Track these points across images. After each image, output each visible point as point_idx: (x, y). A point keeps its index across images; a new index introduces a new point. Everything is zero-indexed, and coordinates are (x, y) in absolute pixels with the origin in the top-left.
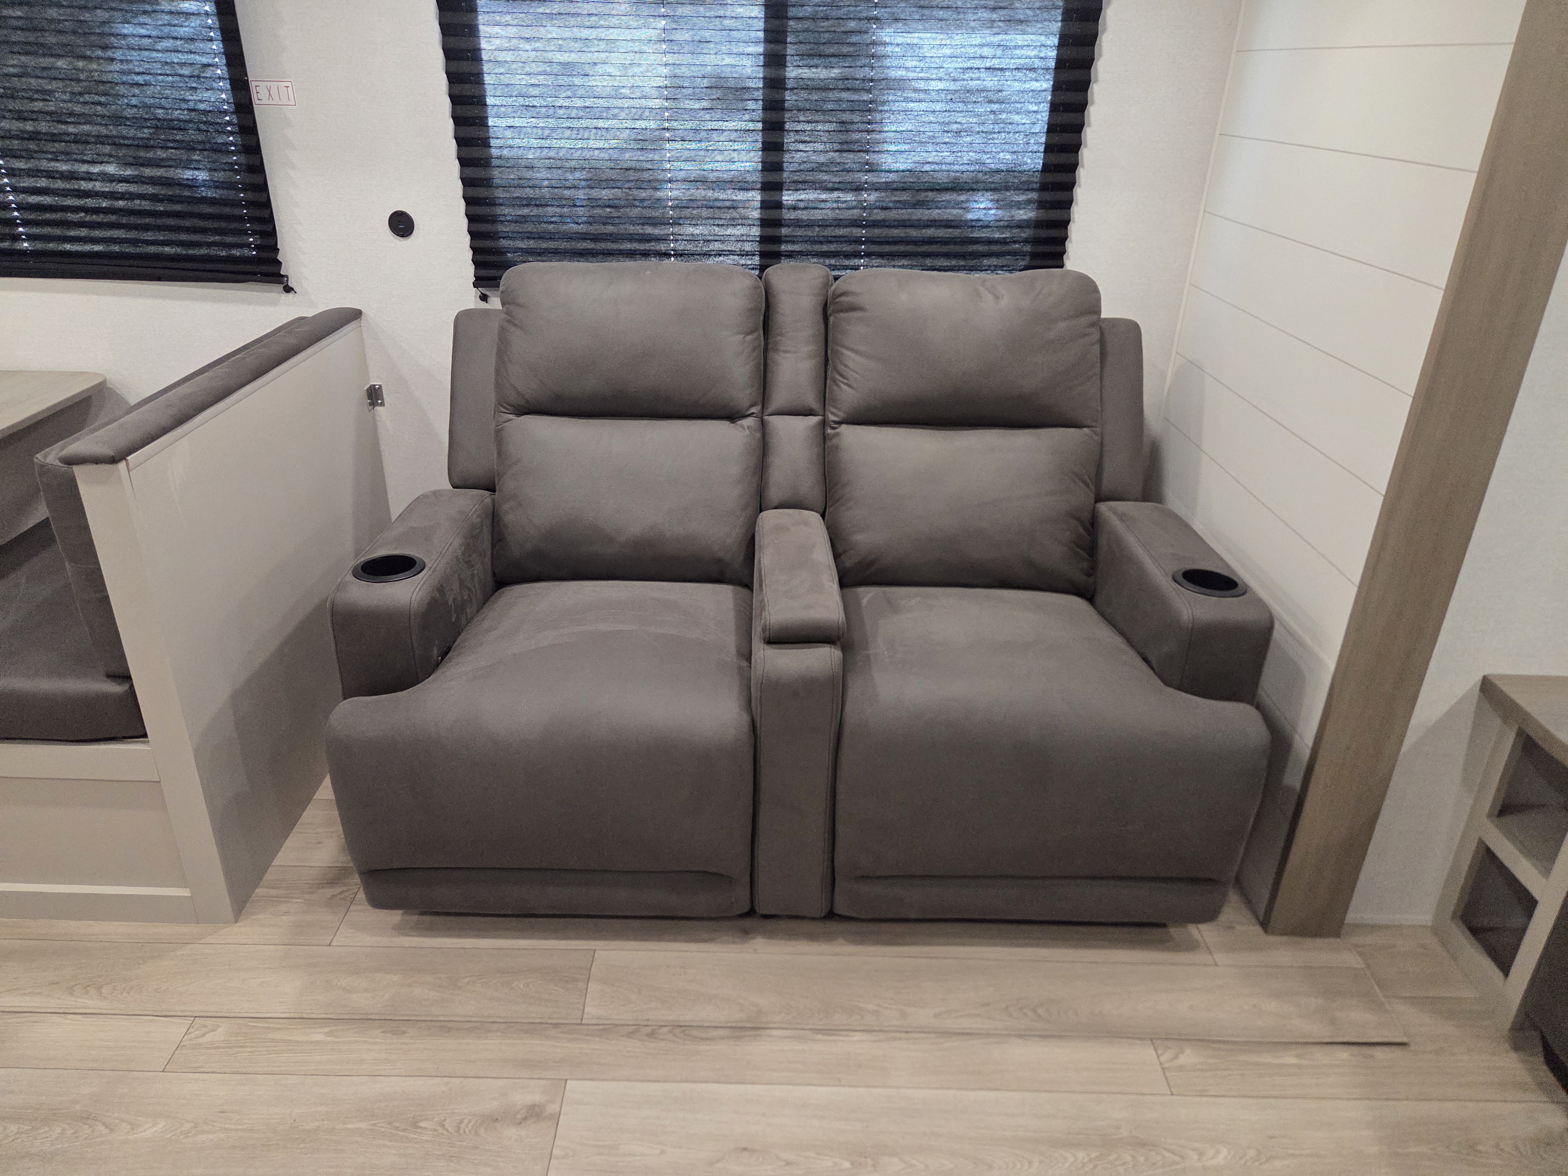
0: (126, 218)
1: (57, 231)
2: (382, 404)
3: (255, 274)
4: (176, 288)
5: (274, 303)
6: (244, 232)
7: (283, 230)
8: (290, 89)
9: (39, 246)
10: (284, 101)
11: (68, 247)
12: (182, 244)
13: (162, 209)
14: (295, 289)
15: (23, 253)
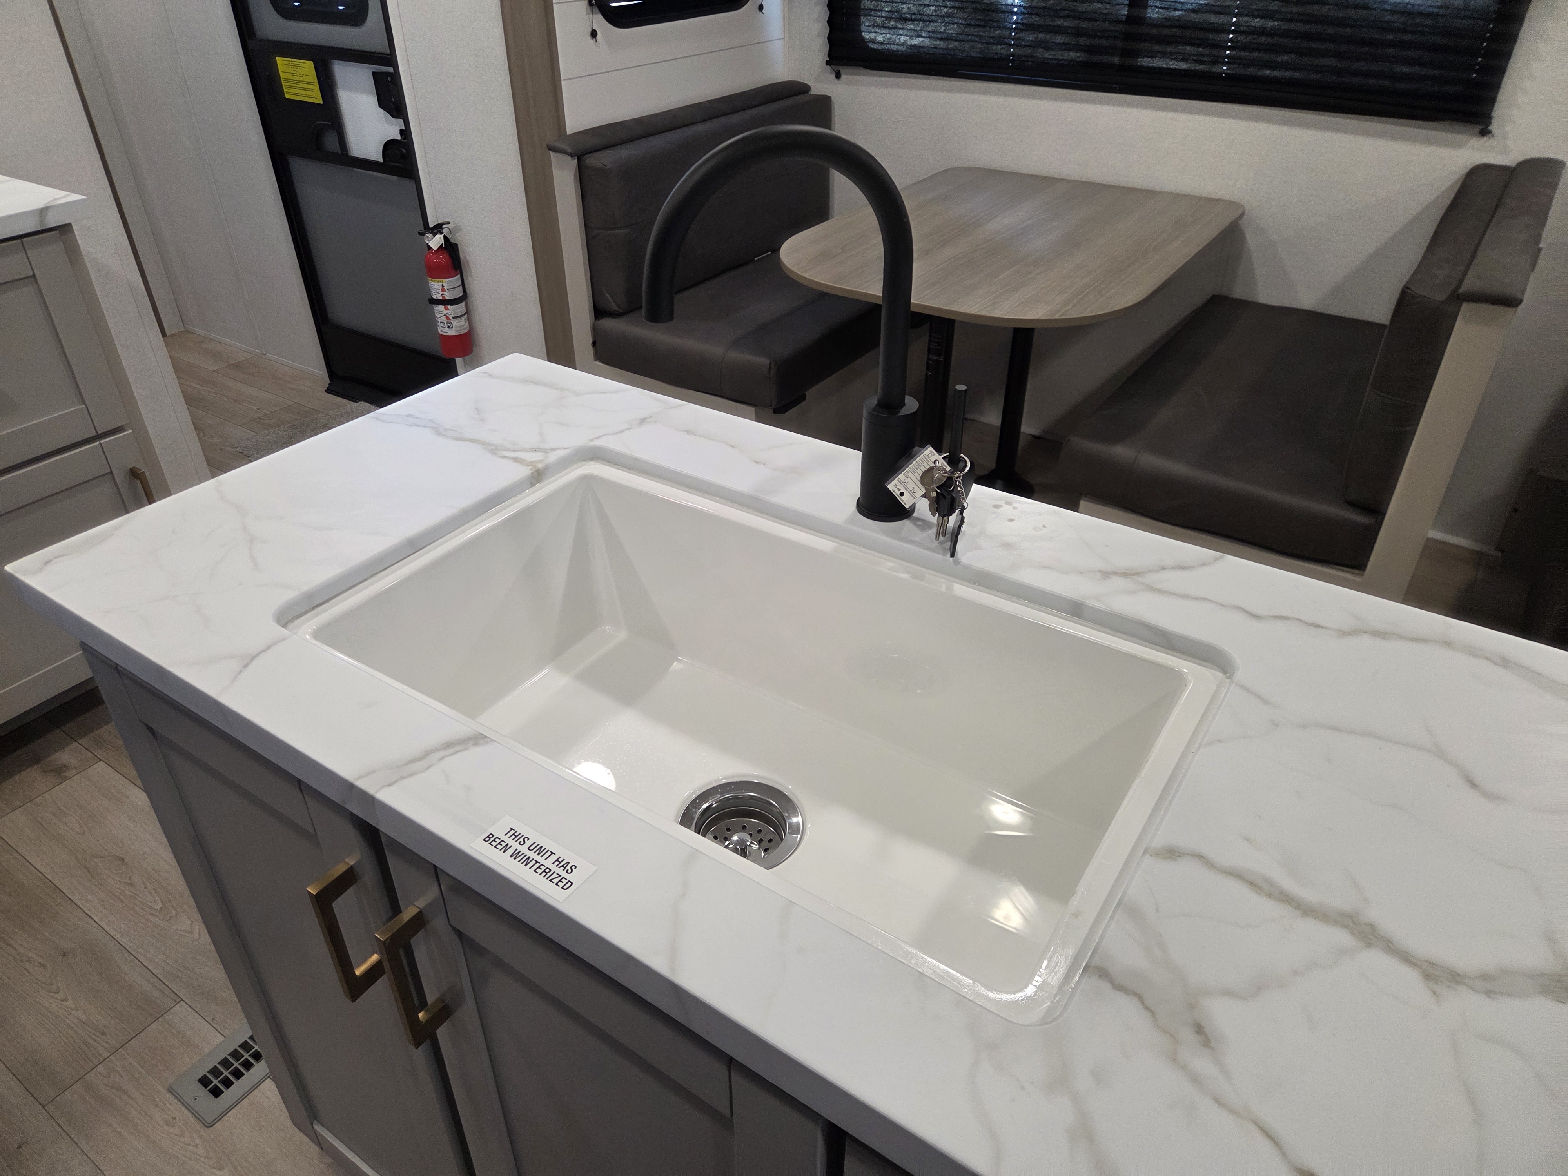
1: (1264, 57)
6: (1471, 68)
9: (1239, 70)
11: (1267, 72)
13: (1391, 39)
14: (1493, 132)
15: (1218, 76)
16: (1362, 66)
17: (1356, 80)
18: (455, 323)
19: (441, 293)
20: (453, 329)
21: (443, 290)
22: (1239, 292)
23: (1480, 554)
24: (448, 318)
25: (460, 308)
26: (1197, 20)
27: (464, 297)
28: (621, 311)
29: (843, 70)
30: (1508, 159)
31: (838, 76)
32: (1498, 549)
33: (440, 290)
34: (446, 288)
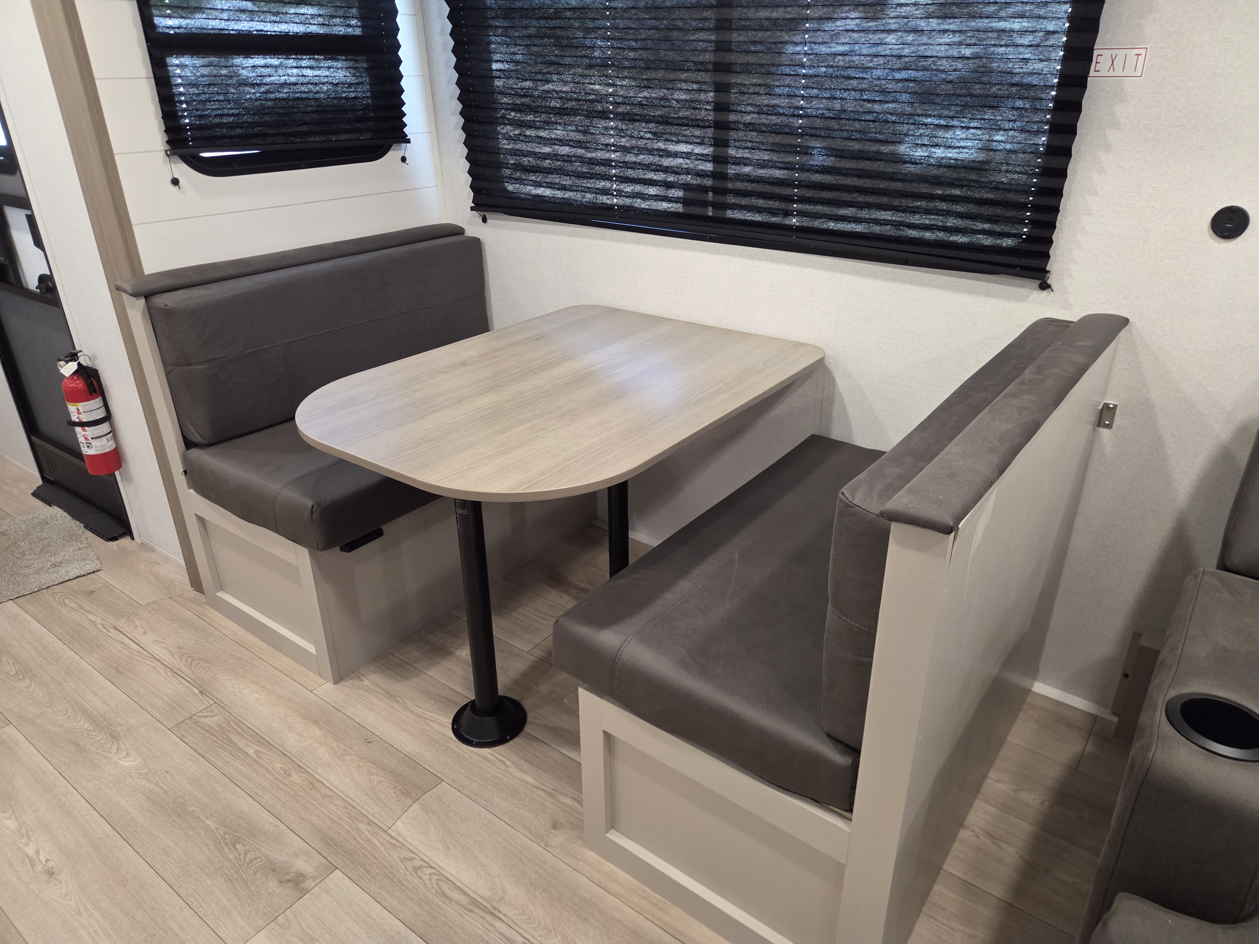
0: (897, 200)
1: (826, 210)
2: (1109, 426)
3: (1013, 266)
4: (920, 273)
5: (1021, 299)
6: (1021, 222)
7: (1064, 221)
8: (1141, 58)
9: (806, 222)
10: (1129, 71)
11: (832, 225)
12: (945, 229)
13: (939, 192)
14: (1053, 287)
15: (790, 228)
16: (916, 219)
17: (913, 233)
18: (94, 443)
19: (77, 416)
20: (93, 448)
21: (79, 413)
22: (836, 434)
23: (1095, 718)
24: (86, 439)
25: (104, 428)
26: (763, 175)
27: (108, 417)
28: (206, 442)
29: (488, 215)
30: (1073, 315)
31: (484, 220)
32: (1114, 714)
33: (76, 413)
34: (81, 411)
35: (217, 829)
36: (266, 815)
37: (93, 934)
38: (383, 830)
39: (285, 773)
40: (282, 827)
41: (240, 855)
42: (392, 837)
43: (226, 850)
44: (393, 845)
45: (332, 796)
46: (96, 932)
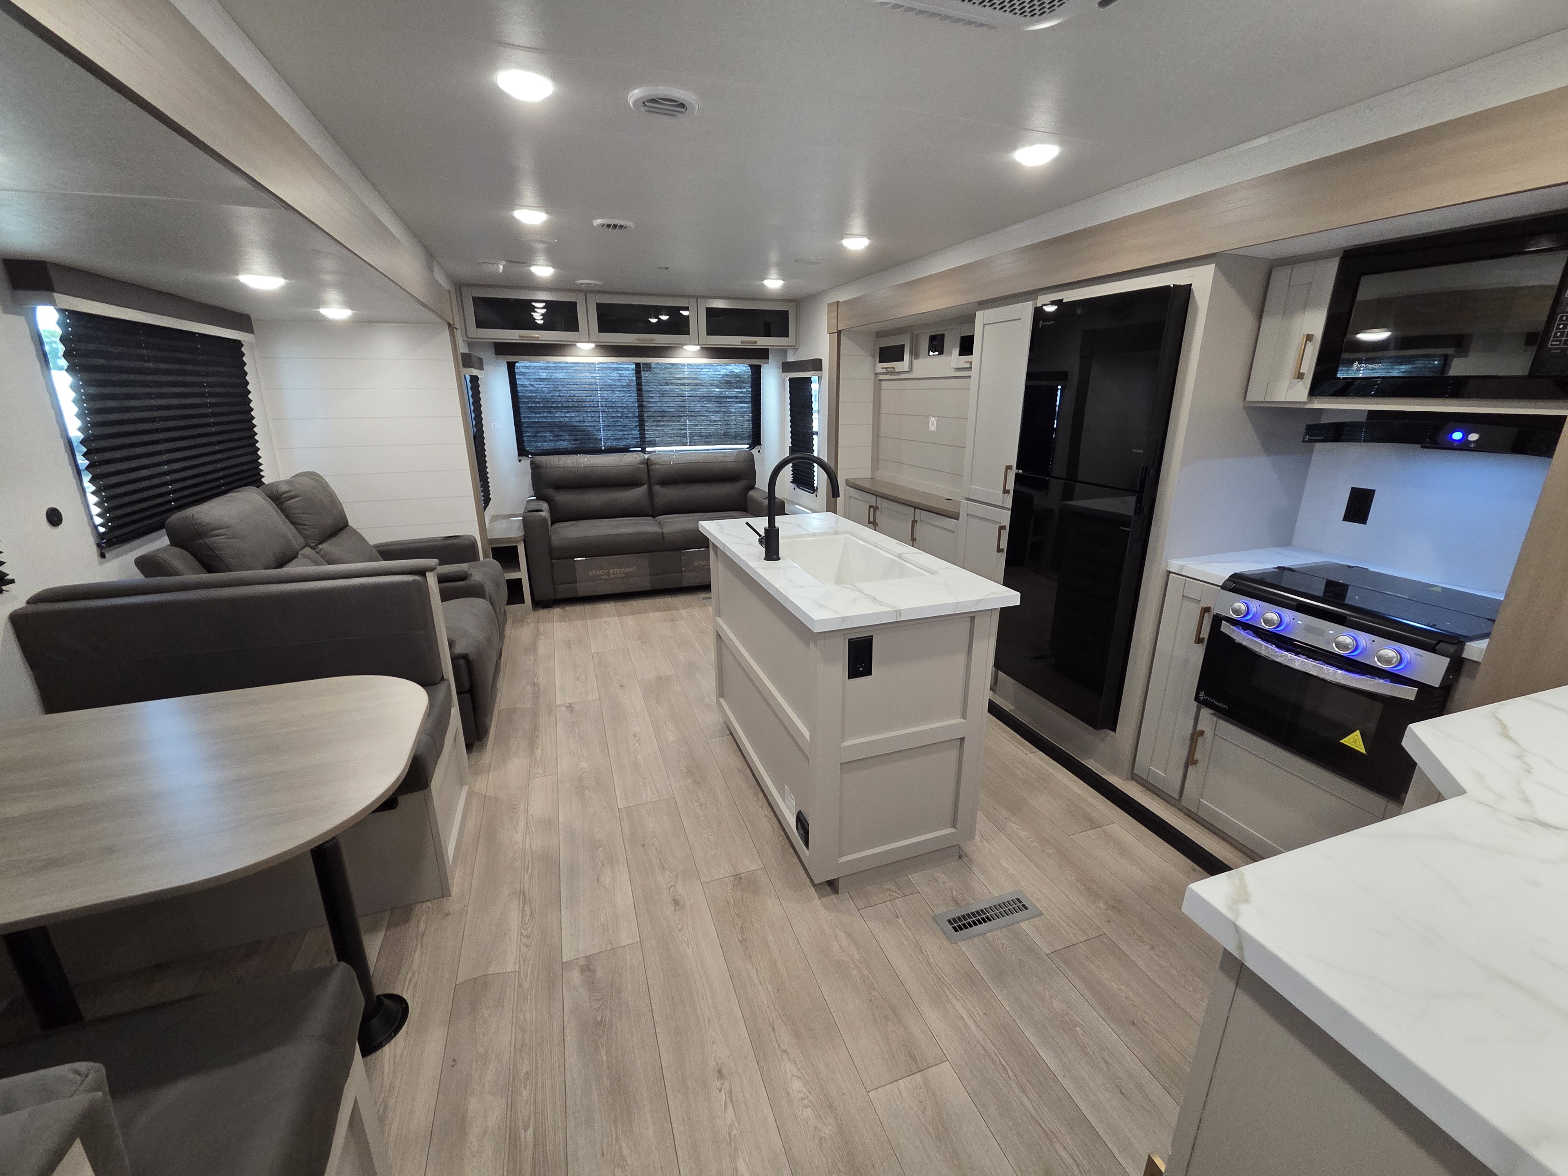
35: (602, 1046)
36: (568, 1038)
37: (705, 998)
38: (519, 974)
39: (528, 1079)
40: (566, 1018)
41: (603, 1010)
42: (520, 967)
43: (608, 1020)
44: (524, 961)
45: (519, 1027)
46: (703, 998)
